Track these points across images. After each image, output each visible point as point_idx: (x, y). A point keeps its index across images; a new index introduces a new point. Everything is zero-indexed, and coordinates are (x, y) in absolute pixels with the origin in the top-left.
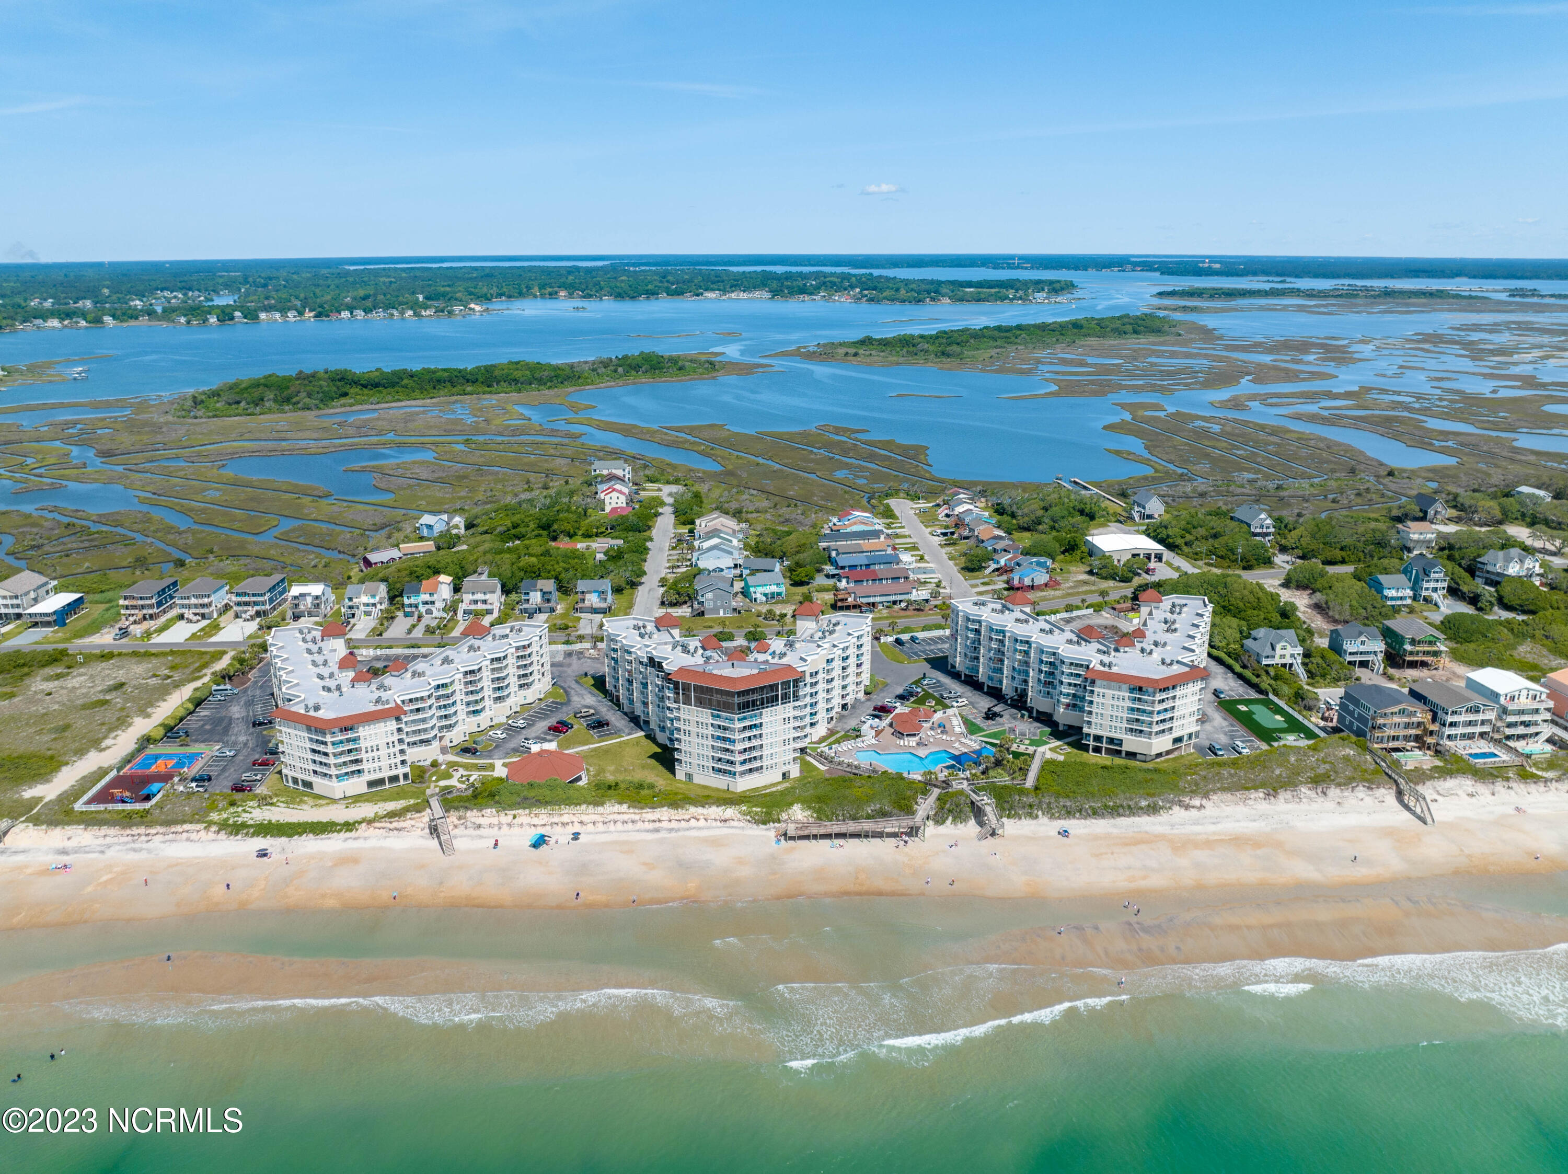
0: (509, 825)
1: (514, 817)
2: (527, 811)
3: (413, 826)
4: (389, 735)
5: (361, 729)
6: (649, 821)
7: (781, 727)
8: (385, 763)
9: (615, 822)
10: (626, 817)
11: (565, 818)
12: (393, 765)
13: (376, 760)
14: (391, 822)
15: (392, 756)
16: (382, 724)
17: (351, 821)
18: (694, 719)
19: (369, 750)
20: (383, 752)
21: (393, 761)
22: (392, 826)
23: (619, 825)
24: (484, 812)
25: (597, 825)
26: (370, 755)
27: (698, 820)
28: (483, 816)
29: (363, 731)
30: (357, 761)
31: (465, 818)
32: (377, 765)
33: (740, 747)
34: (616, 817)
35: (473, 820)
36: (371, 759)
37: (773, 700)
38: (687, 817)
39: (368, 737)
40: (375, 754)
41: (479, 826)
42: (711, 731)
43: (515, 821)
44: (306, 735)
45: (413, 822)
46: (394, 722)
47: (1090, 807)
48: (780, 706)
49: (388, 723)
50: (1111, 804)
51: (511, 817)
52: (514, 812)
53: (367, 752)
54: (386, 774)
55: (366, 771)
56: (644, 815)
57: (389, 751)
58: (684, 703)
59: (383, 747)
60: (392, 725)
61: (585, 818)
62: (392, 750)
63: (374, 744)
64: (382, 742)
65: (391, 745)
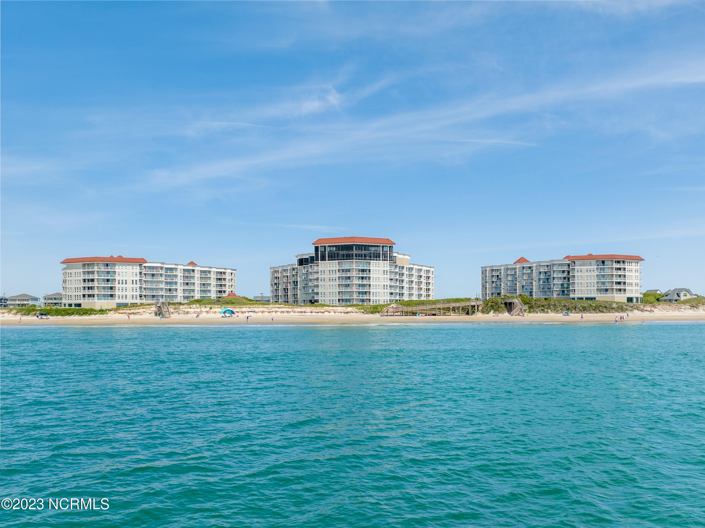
0: (207, 312)
1: (211, 308)
2: (220, 306)
3: (144, 312)
4: (134, 275)
5: (117, 267)
6: (298, 312)
7: (382, 276)
8: (129, 293)
9: (276, 312)
10: (283, 310)
11: (244, 309)
12: (135, 296)
13: (124, 290)
14: (130, 310)
15: (134, 290)
16: (131, 267)
17: (104, 309)
18: (327, 269)
19: (121, 282)
20: (129, 286)
21: (135, 293)
22: (130, 312)
23: (279, 314)
24: (191, 306)
25: (264, 313)
26: (121, 285)
27: (329, 312)
28: (190, 308)
29: (119, 269)
30: (111, 288)
31: (179, 309)
32: (124, 293)
33: (356, 282)
34: (277, 309)
35: (184, 310)
36: (121, 289)
37: (377, 256)
38: (322, 311)
39: (121, 273)
40: (124, 286)
41: (188, 313)
42: (338, 275)
43: (211, 310)
44: (81, 270)
45: (144, 310)
46: (138, 267)
47: (581, 306)
48: (381, 261)
49: (135, 267)
50: (594, 305)
51: (209, 308)
52: (210, 306)
53: (119, 283)
54: (129, 301)
55: (117, 296)
56: (295, 309)
57: (133, 286)
58: (321, 260)
59: (129, 282)
60: (137, 269)
61: (256, 310)
62: (135, 286)
63: (124, 279)
64: (129, 279)
65: (134, 282)
